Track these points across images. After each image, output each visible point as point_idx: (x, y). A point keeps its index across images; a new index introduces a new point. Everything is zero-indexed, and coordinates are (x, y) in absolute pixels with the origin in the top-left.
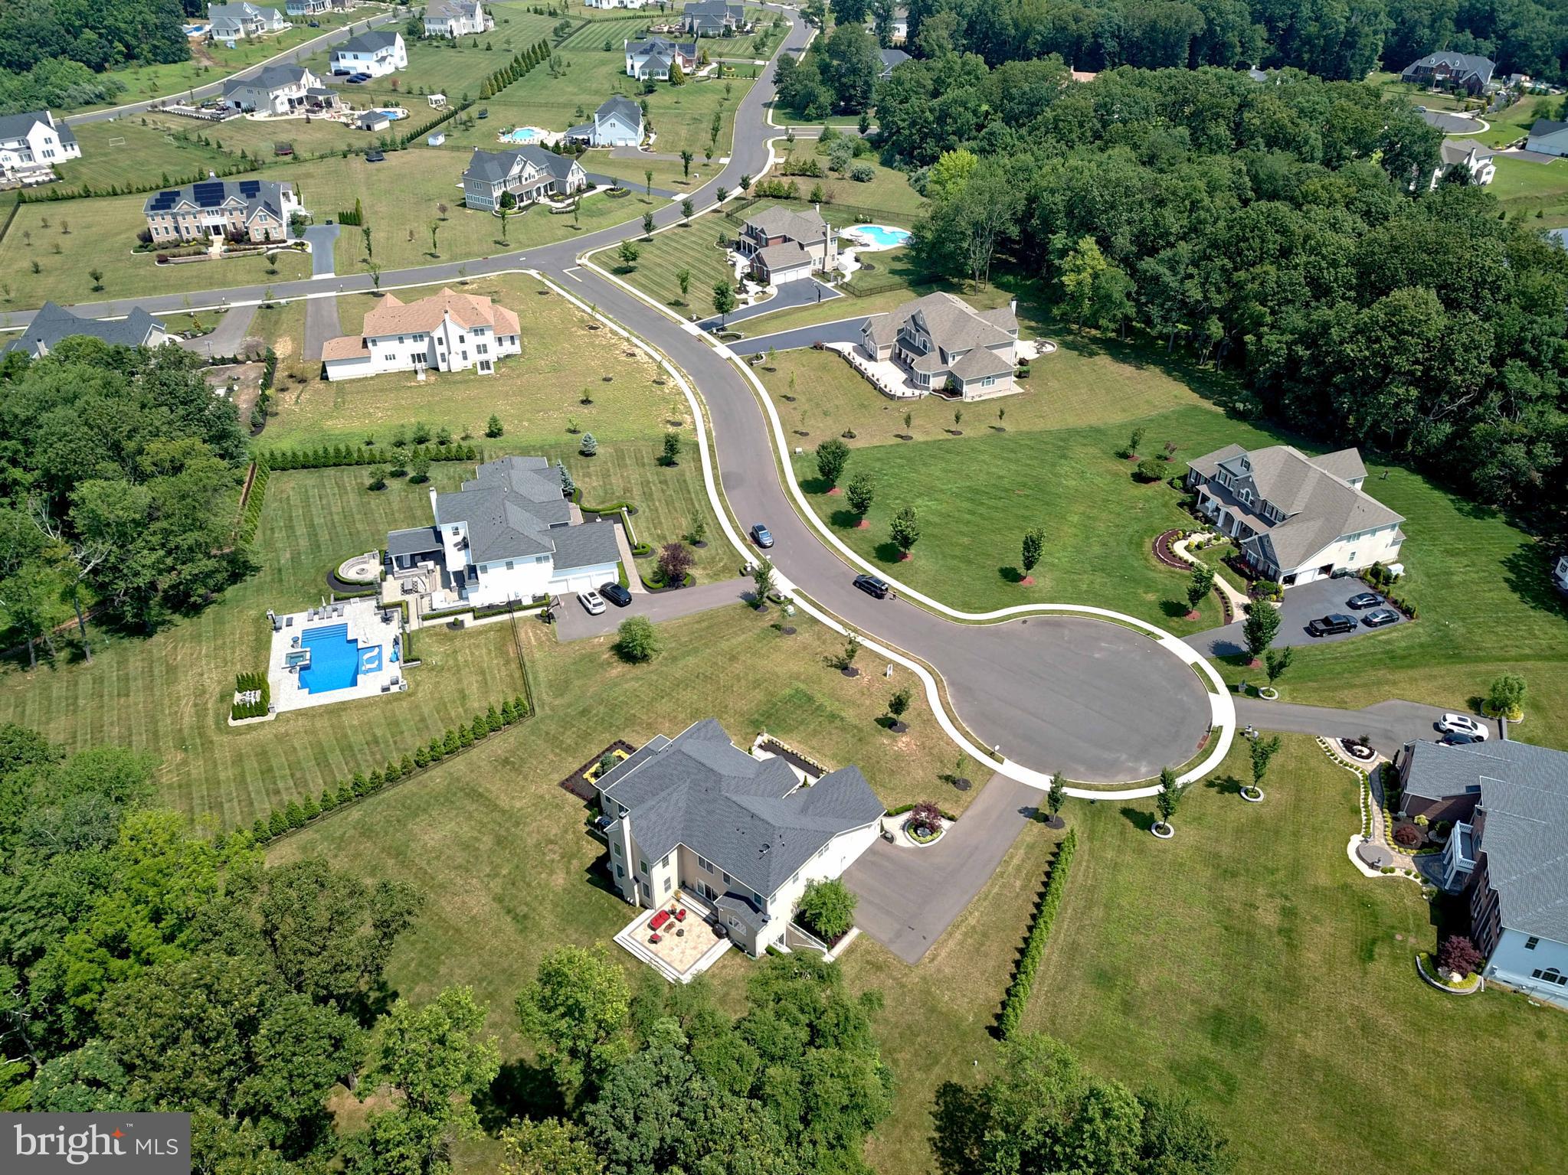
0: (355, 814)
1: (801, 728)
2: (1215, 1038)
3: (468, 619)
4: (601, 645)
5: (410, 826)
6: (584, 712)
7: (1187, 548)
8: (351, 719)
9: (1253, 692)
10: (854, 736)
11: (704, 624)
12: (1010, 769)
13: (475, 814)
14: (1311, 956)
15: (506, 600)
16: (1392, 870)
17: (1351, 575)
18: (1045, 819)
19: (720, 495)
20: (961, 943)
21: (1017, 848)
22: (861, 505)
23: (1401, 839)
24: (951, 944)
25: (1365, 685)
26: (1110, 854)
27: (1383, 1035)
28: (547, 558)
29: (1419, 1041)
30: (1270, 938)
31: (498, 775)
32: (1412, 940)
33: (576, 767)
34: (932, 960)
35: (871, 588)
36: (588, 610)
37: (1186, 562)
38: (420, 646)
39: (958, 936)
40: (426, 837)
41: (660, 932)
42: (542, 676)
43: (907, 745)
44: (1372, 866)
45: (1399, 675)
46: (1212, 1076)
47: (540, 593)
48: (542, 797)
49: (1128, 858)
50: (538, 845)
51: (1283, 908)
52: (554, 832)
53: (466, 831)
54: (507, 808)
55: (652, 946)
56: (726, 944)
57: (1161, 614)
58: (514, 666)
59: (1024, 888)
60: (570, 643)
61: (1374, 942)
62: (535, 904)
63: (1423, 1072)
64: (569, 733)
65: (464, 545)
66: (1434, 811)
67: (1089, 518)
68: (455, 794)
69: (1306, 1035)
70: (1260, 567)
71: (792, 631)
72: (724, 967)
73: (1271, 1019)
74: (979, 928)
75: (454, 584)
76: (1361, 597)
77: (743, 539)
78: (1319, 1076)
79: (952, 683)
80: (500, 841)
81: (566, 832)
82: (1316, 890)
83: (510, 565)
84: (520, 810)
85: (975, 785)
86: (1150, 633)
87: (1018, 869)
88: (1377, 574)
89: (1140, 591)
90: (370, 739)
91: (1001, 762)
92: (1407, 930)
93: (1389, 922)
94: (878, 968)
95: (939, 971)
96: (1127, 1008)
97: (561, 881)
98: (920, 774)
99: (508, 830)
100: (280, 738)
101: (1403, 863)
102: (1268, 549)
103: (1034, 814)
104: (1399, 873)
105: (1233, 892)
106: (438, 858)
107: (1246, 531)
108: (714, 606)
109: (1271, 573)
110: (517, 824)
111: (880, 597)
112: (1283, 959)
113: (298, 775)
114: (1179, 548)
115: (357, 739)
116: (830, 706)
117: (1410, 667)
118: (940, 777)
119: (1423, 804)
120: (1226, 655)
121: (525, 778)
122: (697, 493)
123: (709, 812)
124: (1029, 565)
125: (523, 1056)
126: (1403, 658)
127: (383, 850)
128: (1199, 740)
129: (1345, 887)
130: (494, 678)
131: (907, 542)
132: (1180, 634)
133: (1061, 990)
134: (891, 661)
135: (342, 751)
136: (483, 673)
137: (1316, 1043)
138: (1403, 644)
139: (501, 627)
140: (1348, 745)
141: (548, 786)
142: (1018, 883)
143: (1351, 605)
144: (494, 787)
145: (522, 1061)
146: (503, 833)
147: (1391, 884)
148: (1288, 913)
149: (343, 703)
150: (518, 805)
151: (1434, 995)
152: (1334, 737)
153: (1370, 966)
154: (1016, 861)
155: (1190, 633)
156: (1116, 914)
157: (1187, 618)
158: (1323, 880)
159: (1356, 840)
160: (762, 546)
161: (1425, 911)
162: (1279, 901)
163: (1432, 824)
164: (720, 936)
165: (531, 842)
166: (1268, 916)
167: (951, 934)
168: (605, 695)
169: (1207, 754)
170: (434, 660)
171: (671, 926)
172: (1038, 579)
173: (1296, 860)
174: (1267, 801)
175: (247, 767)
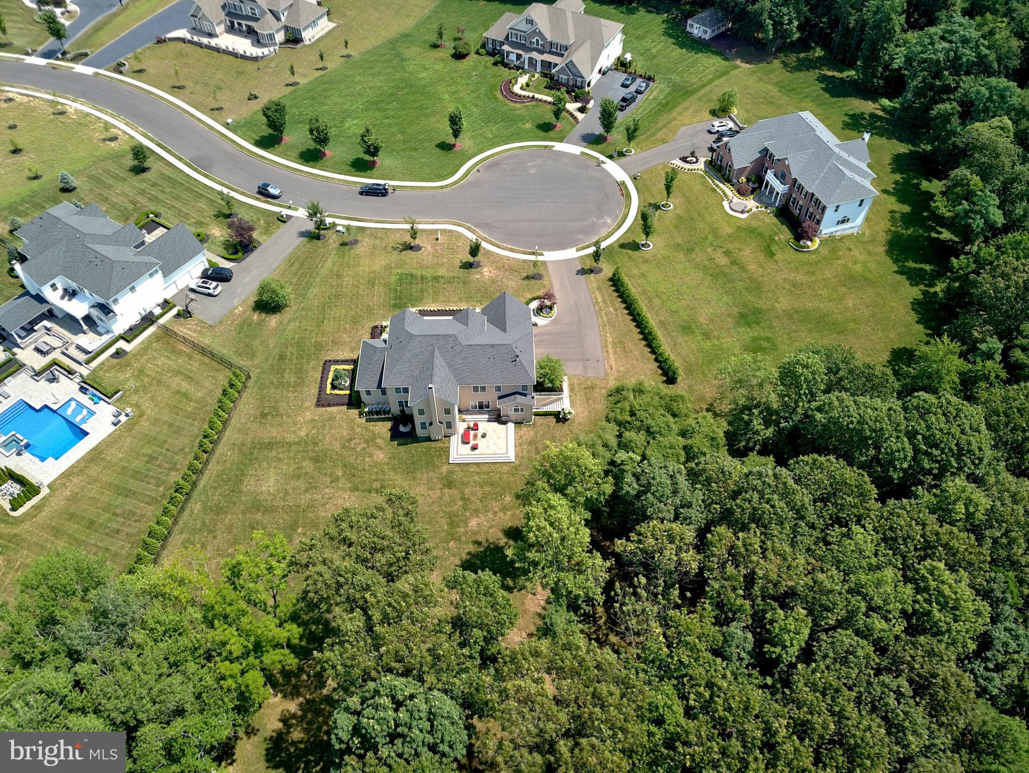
0: (195, 506)
1: (425, 294)
2: (749, 325)
3: (122, 344)
4: (244, 312)
5: (245, 489)
6: (282, 357)
7: (522, 88)
8: (116, 455)
9: (621, 154)
10: (458, 283)
11: (297, 265)
12: (549, 256)
13: (281, 456)
14: (752, 267)
15: (139, 318)
16: (751, 210)
17: (611, 70)
18: (591, 271)
19: (206, 176)
20: (615, 353)
21: (594, 293)
22: (322, 139)
23: (741, 193)
24: (612, 356)
25: (664, 126)
26: (635, 271)
27: (802, 284)
28: (156, 271)
29: (814, 279)
30: (731, 269)
31: (268, 426)
32: (782, 237)
33: (315, 391)
34: (611, 368)
35: (378, 192)
36: (210, 295)
37: (528, 97)
38: (109, 379)
39: (611, 350)
40: (264, 488)
41: (472, 442)
42: (225, 351)
43: (490, 272)
44: (742, 212)
45: (674, 114)
46: (762, 342)
47: (161, 301)
48: (313, 420)
49: (644, 268)
50: (344, 447)
51: (724, 252)
52: (345, 434)
53: (288, 468)
54: (297, 440)
55: (476, 452)
56: (511, 425)
57: (542, 134)
58: (198, 356)
59: (616, 310)
60: (221, 322)
61: (769, 246)
62: (381, 477)
63: (826, 291)
64: (286, 375)
66: (746, 172)
67: (454, 93)
68: (252, 454)
69: (778, 302)
70: (571, 83)
71: (356, 242)
72: (521, 437)
73: (761, 304)
74: (616, 341)
75: (85, 327)
76: (627, 79)
77: (257, 199)
78: (796, 316)
79: (477, 226)
80: (316, 460)
81: (353, 428)
82: (729, 236)
84: (307, 435)
85: (543, 273)
86: (546, 147)
87: (604, 301)
88: (621, 65)
89: (520, 124)
90: (146, 459)
91: (542, 255)
92: (776, 233)
93: (767, 233)
94: (592, 388)
95: (619, 371)
96: (707, 335)
97: (382, 456)
98: (512, 284)
99: (313, 451)
100: (74, 498)
101: (751, 203)
103: (583, 272)
104: (754, 210)
105: (699, 257)
106: (287, 493)
107: (548, 65)
108: (290, 250)
109: (579, 84)
110: (315, 444)
111: (384, 195)
112: (743, 275)
113: (119, 511)
114: (517, 89)
115: (137, 464)
116: (429, 273)
117: (674, 107)
118: (524, 279)
119: (741, 171)
120: (593, 140)
121: (289, 416)
122: (187, 182)
124: (456, 134)
125: (467, 551)
126: (667, 104)
127: (244, 513)
128: (619, 193)
129: (739, 228)
130: (192, 371)
132: (561, 140)
133: (675, 345)
135: (133, 477)
136: (179, 373)
137: (784, 303)
138: (662, 97)
139: (156, 337)
140: (684, 159)
141: (311, 413)
142: (611, 309)
143: (624, 86)
144: (272, 432)
145: (469, 553)
146: (311, 454)
147: (754, 216)
148: (727, 253)
149: (94, 449)
150: (303, 433)
151: (807, 256)
152: (675, 159)
153: (775, 257)
154: (600, 300)
155: (565, 137)
156: (664, 297)
157: (556, 129)
158: (729, 230)
159: (726, 204)
160: (274, 197)
161: (775, 220)
162: (720, 250)
163: (748, 180)
164: (505, 423)
165: (337, 446)
166: (723, 261)
167: (607, 352)
168: (283, 340)
169: (628, 197)
170: (131, 384)
171: (475, 436)
172: (464, 142)
173: (711, 227)
174: (675, 206)
175: (71, 531)
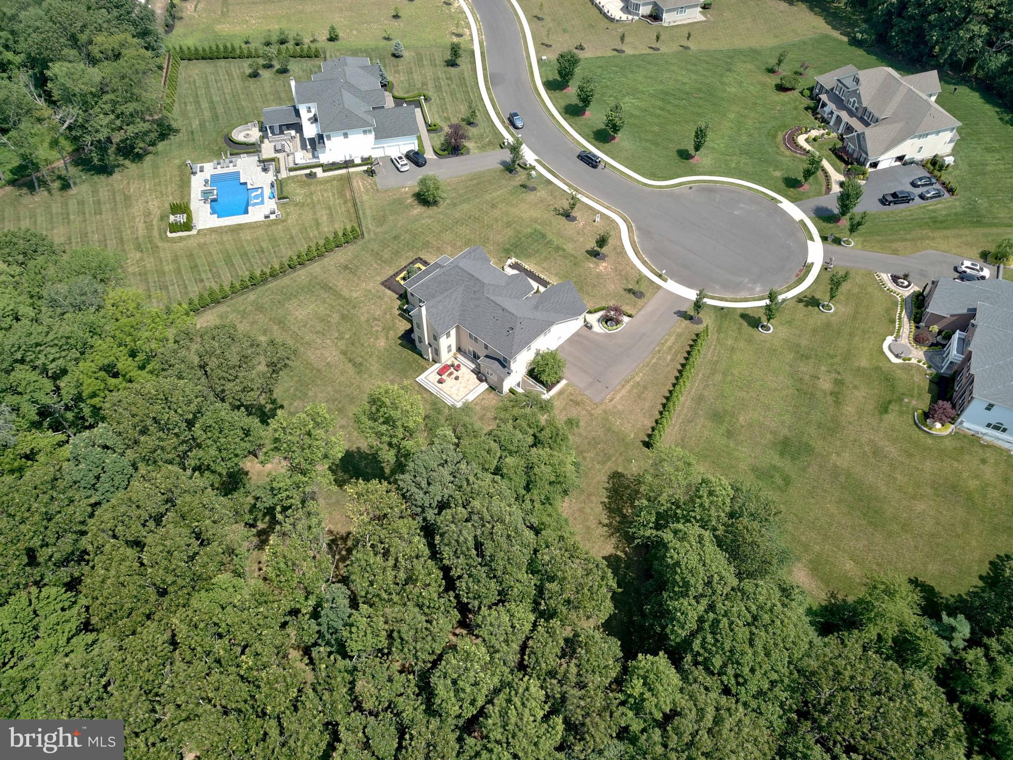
0: (252, 296)
1: (537, 255)
2: (782, 454)
3: (319, 171)
4: (406, 193)
5: (287, 305)
6: (396, 238)
7: (807, 140)
8: (246, 236)
9: (837, 241)
10: (571, 261)
11: (474, 182)
12: (672, 286)
13: (328, 300)
14: (849, 409)
15: (343, 159)
16: (909, 359)
17: (917, 164)
18: (691, 318)
19: (488, 89)
20: (630, 392)
21: (670, 335)
22: (586, 100)
23: (918, 340)
24: (624, 392)
25: (913, 239)
26: (730, 342)
27: (886, 457)
28: (370, 131)
29: (907, 461)
30: (824, 397)
31: (341, 276)
32: (914, 402)
33: (391, 273)
34: (611, 401)
35: (589, 160)
36: (397, 168)
37: (805, 150)
38: (290, 188)
39: (628, 387)
40: (297, 313)
41: (444, 377)
42: (368, 212)
43: (606, 268)
44: (897, 356)
45: (937, 234)
46: (777, 475)
47: (366, 156)
48: (370, 291)
49: (742, 344)
50: (368, 321)
51: (836, 380)
52: (378, 313)
53: (322, 310)
54: (347, 297)
55: (440, 385)
56: (484, 386)
57: (782, 186)
58: (350, 204)
59: (672, 360)
60: (386, 191)
61: (890, 402)
62: (367, 357)
63: (906, 479)
64: (386, 251)
65: (315, 120)
66: (943, 323)
67: (742, 116)
68: (314, 287)
69: (838, 454)
70: (855, 156)
71: (534, 189)
72: (483, 399)
73: (818, 445)
74: (642, 383)
75: (309, 147)
76: (921, 179)
77: (503, 122)
78: (842, 479)
79: (638, 228)
80: (344, 317)
81: (385, 313)
82: (858, 369)
83: (346, 135)
84: (357, 298)
85: (647, 295)
86: (773, 199)
87: (670, 348)
88: (935, 163)
89: (771, 169)
90: (258, 249)
91: (665, 280)
92: (912, 396)
93: (901, 391)
94: (577, 404)
95: (614, 407)
96: (729, 434)
97: (382, 344)
98: (612, 287)
99: (348, 311)
100: (201, 246)
101: (918, 355)
102: (862, 143)
103: (684, 315)
104: (914, 361)
105: (805, 369)
106: (305, 326)
107: (849, 129)
108: (481, 169)
109: (862, 160)
110: (354, 307)
111: (595, 167)
112: (831, 410)
113: (214, 270)
114: (801, 140)
115: (251, 249)
116: (556, 241)
117: (945, 228)
118: (625, 290)
119: (937, 318)
120: (824, 216)
121: (359, 278)
122: (472, 87)
123: (476, 306)
124: (697, 148)
125: (360, 445)
126: (942, 222)
127: (270, 320)
128: (797, 272)
129: (877, 369)
130: (337, 212)
131: (615, 128)
132: (793, 200)
133: (690, 422)
134: (599, 212)
135: (241, 255)
136: (330, 208)
137: (844, 460)
138: (944, 213)
139: (341, 178)
140: (895, 279)
141: (374, 285)
142: (669, 357)
143: (914, 184)
144: (340, 283)
145: (358, 448)
146: (345, 312)
147: (907, 368)
148: (838, 383)
149: (240, 225)
150: (355, 295)
151: (922, 435)
152: (887, 273)
153: (885, 416)
154: (669, 344)
155: (801, 200)
156: (729, 378)
157: (801, 189)
158: (864, 363)
159: (889, 340)
160: (516, 128)
161: (926, 385)
162: (834, 375)
163: (940, 333)
164: (481, 380)
165: (363, 319)
166: (826, 384)
167: (623, 386)
168: (409, 227)
169: (801, 280)
170: (298, 199)
171: (451, 374)
172: (702, 158)
173: (849, 350)
174: (836, 313)
175: (181, 264)
